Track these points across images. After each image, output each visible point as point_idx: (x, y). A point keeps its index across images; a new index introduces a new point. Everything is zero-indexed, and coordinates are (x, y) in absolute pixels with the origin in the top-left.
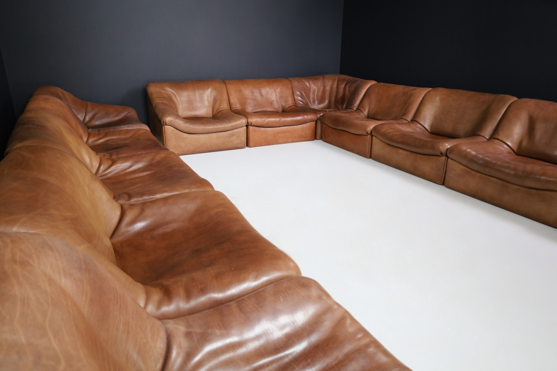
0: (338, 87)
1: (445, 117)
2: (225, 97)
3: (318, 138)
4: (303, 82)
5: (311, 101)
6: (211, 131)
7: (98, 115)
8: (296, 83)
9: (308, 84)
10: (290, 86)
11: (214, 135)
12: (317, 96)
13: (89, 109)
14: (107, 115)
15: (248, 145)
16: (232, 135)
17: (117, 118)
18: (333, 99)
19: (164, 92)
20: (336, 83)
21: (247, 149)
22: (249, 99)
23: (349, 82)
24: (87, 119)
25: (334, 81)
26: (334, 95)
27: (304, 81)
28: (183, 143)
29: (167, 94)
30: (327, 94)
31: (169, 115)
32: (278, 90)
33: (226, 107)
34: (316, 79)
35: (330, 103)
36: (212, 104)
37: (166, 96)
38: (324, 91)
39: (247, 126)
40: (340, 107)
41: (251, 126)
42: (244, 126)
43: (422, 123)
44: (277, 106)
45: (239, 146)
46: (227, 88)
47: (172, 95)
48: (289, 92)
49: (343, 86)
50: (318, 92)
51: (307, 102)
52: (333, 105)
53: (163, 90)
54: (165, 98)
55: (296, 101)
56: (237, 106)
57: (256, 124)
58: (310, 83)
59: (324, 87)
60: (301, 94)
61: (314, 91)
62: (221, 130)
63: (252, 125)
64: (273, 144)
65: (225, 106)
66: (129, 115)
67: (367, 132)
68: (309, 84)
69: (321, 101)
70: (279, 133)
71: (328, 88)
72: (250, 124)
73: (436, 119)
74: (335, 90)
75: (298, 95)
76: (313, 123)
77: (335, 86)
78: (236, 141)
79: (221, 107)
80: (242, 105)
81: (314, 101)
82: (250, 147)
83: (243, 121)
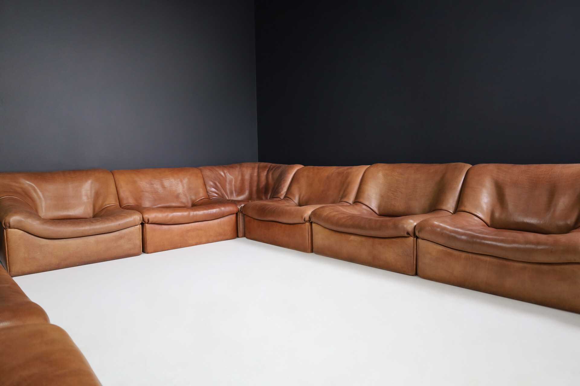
0: (259, 176)
1: (393, 194)
3: (241, 235)
4: (216, 171)
5: (228, 192)
6: (86, 234)
8: (207, 172)
9: (222, 174)
10: (200, 175)
11: (92, 239)
12: (235, 186)
15: (144, 250)
16: (121, 238)
18: (254, 189)
19: (17, 185)
20: (256, 170)
21: (144, 256)
22: (146, 192)
23: (272, 169)
25: (253, 169)
26: (255, 184)
27: (217, 169)
28: (39, 253)
29: (21, 188)
30: (247, 183)
31: (16, 213)
32: (186, 181)
33: (113, 203)
34: (232, 168)
35: (251, 194)
36: (93, 200)
37: (19, 190)
38: (243, 180)
39: (142, 224)
40: (264, 198)
41: (148, 223)
42: (137, 224)
43: (367, 203)
44: (185, 200)
45: (132, 252)
46: (116, 179)
47: (30, 188)
48: (201, 182)
49: (265, 174)
50: (235, 182)
51: (222, 194)
52: (255, 196)
53: (16, 183)
54: (16, 192)
55: (209, 193)
56: (131, 202)
57: (155, 220)
58: (226, 171)
59: (243, 176)
60: (215, 184)
61: (231, 181)
62: (103, 231)
63: (150, 222)
64: (180, 247)
65: (112, 201)
67: (304, 219)
68: (225, 174)
69: (240, 192)
70: (188, 231)
71: (247, 177)
72: (147, 221)
73: (383, 198)
74: (255, 178)
75: (211, 186)
76: (233, 217)
77: (256, 174)
78: (126, 246)
79: (107, 202)
80: (136, 200)
81: (231, 193)
82: (148, 253)
83: (137, 217)
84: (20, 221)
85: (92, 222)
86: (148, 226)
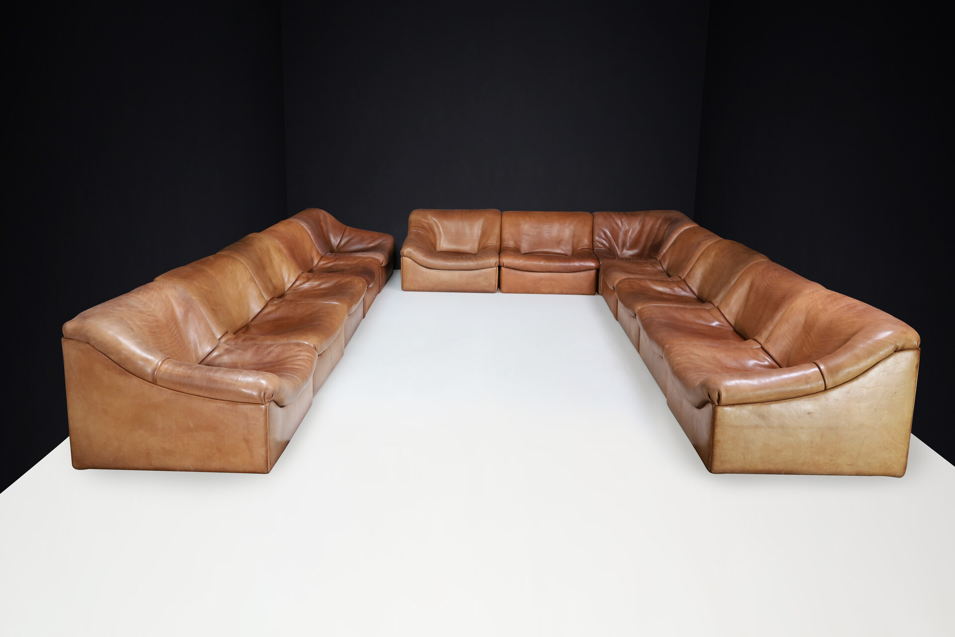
0: (659, 229)
2: (497, 231)
4: (612, 218)
5: (620, 246)
7: (353, 241)
8: (601, 218)
9: (619, 223)
10: (590, 221)
11: (457, 273)
12: (630, 237)
13: (347, 233)
14: (361, 241)
15: (499, 290)
16: (479, 276)
17: (371, 245)
18: (649, 244)
19: (425, 221)
20: (659, 222)
21: (499, 295)
22: (525, 234)
24: (343, 243)
25: (658, 219)
26: (652, 238)
27: (614, 216)
28: (420, 278)
29: (428, 224)
30: (644, 237)
31: (408, 246)
32: (572, 227)
33: (495, 243)
34: (634, 215)
35: (643, 250)
36: (479, 238)
37: (426, 225)
38: (641, 232)
39: (500, 267)
41: (503, 267)
42: (493, 266)
45: (487, 289)
47: (434, 224)
48: (587, 229)
49: (665, 228)
50: (632, 234)
51: (612, 247)
53: (426, 219)
54: (423, 228)
55: (596, 243)
56: (510, 243)
57: (509, 265)
58: (623, 220)
59: (643, 227)
60: (605, 234)
61: (626, 233)
63: (505, 266)
64: (533, 293)
65: (493, 241)
66: (384, 242)
68: (622, 223)
69: (631, 247)
70: (541, 279)
71: (647, 228)
72: (502, 265)
73: (704, 279)
74: (655, 231)
75: (600, 237)
76: (593, 272)
77: (657, 226)
78: (483, 284)
79: (489, 242)
80: (516, 242)
81: (624, 245)
82: (502, 293)
83: (493, 261)
84: (410, 253)
85: (458, 260)
86: (503, 269)
